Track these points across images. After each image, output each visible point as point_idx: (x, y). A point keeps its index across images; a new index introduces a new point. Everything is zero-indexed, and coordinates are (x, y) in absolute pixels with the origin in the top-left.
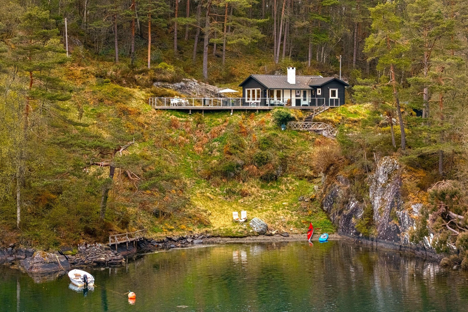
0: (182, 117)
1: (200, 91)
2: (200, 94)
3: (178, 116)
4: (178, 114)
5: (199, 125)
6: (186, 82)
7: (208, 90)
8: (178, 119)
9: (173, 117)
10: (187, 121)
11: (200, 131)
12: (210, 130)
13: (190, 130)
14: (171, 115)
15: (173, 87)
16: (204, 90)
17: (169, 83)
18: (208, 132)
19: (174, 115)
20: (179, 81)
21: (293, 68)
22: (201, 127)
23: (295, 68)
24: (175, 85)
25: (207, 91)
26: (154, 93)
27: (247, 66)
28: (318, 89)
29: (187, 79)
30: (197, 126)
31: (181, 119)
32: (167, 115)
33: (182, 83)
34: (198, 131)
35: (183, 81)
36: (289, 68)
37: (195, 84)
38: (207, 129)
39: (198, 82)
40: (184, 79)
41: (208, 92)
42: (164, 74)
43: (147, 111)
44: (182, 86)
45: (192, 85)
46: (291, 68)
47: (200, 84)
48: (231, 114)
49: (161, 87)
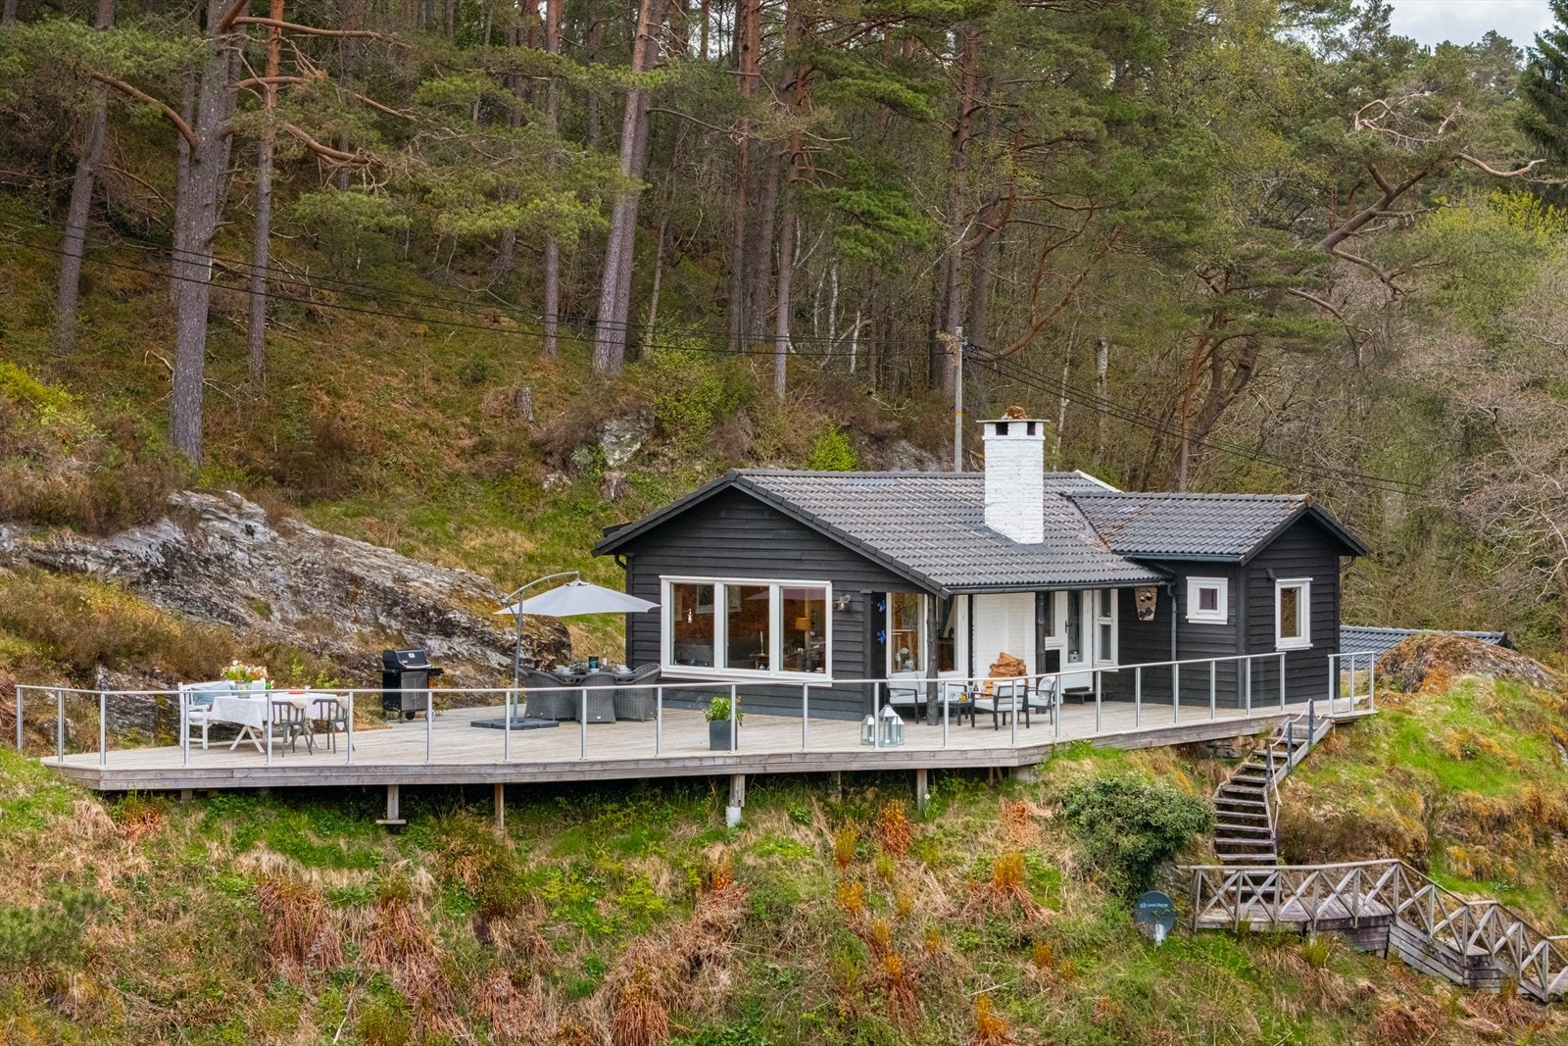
0: (339, 862)
1: (296, 592)
2: (298, 616)
3: (303, 854)
4: (305, 827)
5: (498, 930)
6: (191, 519)
7: (356, 580)
8: (313, 876)
9: (267, 859)
10: (393, 898)
11: (520, 983)
12: (597, 968)
13: (436, 981)
14: (244, 845)
15: (110, 563)
16: (324, 583)
17: (81, 526)
18: (587, 991)
19: (271, 847)
20: (146, 514)
21: (1031, 429)
22: (524, 949)
23: (1039, 428)
24: (122, 543)
25: (348, 587)
26: (32, 636)
27: (394, 382)
28: (1195, 585)
29: (195, 499)
30: (482, 931)
31: (341, 880)
32: (216, 851)
33: (169, 531)
34: (502, 984)
35: (172, 510)
36: (1002, 429)
37: (250, 531)
38: (573, 962)
39: (272, 521)
40: (175, 498)
41: (352, 598)
42: (35, 456)
43: (41, 824)
44: (171, 554)
45: (232, 540)
46: (1017, 430)
47: (286, 532)
48: (734, 814)
49: (24, 563)
